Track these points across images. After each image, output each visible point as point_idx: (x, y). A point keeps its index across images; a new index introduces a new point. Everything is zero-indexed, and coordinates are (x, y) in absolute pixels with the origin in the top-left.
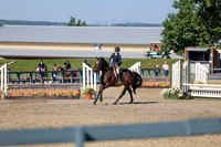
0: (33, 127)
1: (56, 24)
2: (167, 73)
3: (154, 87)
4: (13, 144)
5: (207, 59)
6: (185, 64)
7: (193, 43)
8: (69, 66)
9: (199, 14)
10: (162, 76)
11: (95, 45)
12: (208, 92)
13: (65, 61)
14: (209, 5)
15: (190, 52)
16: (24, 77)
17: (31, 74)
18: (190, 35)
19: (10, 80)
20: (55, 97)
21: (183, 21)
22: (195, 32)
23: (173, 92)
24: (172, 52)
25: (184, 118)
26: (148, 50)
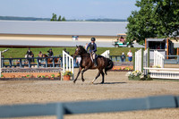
0: (22, 103)
1: (41, 19)
2: (131, 59)
3: (120, 70)
4: (6, 117)
5: (163, 47)
6: (146, 52)
7: (152, 34)
8: (51, 54)
9: (157, 11)
10: (127, 62)
11: (73, 36)
12: (164, 74)
13: (48, 49)
14: (164, 4)
15: (149, 42)
16: (15, 62)
17: (21, 60)
18: (149, 28)
19: (4, 65)
20: (40, 78)
21: (144, 17)
22: (154, 26)
23: (136, 74)
24: (135, 42)
25: (145, 95)
26: (116, 40)
